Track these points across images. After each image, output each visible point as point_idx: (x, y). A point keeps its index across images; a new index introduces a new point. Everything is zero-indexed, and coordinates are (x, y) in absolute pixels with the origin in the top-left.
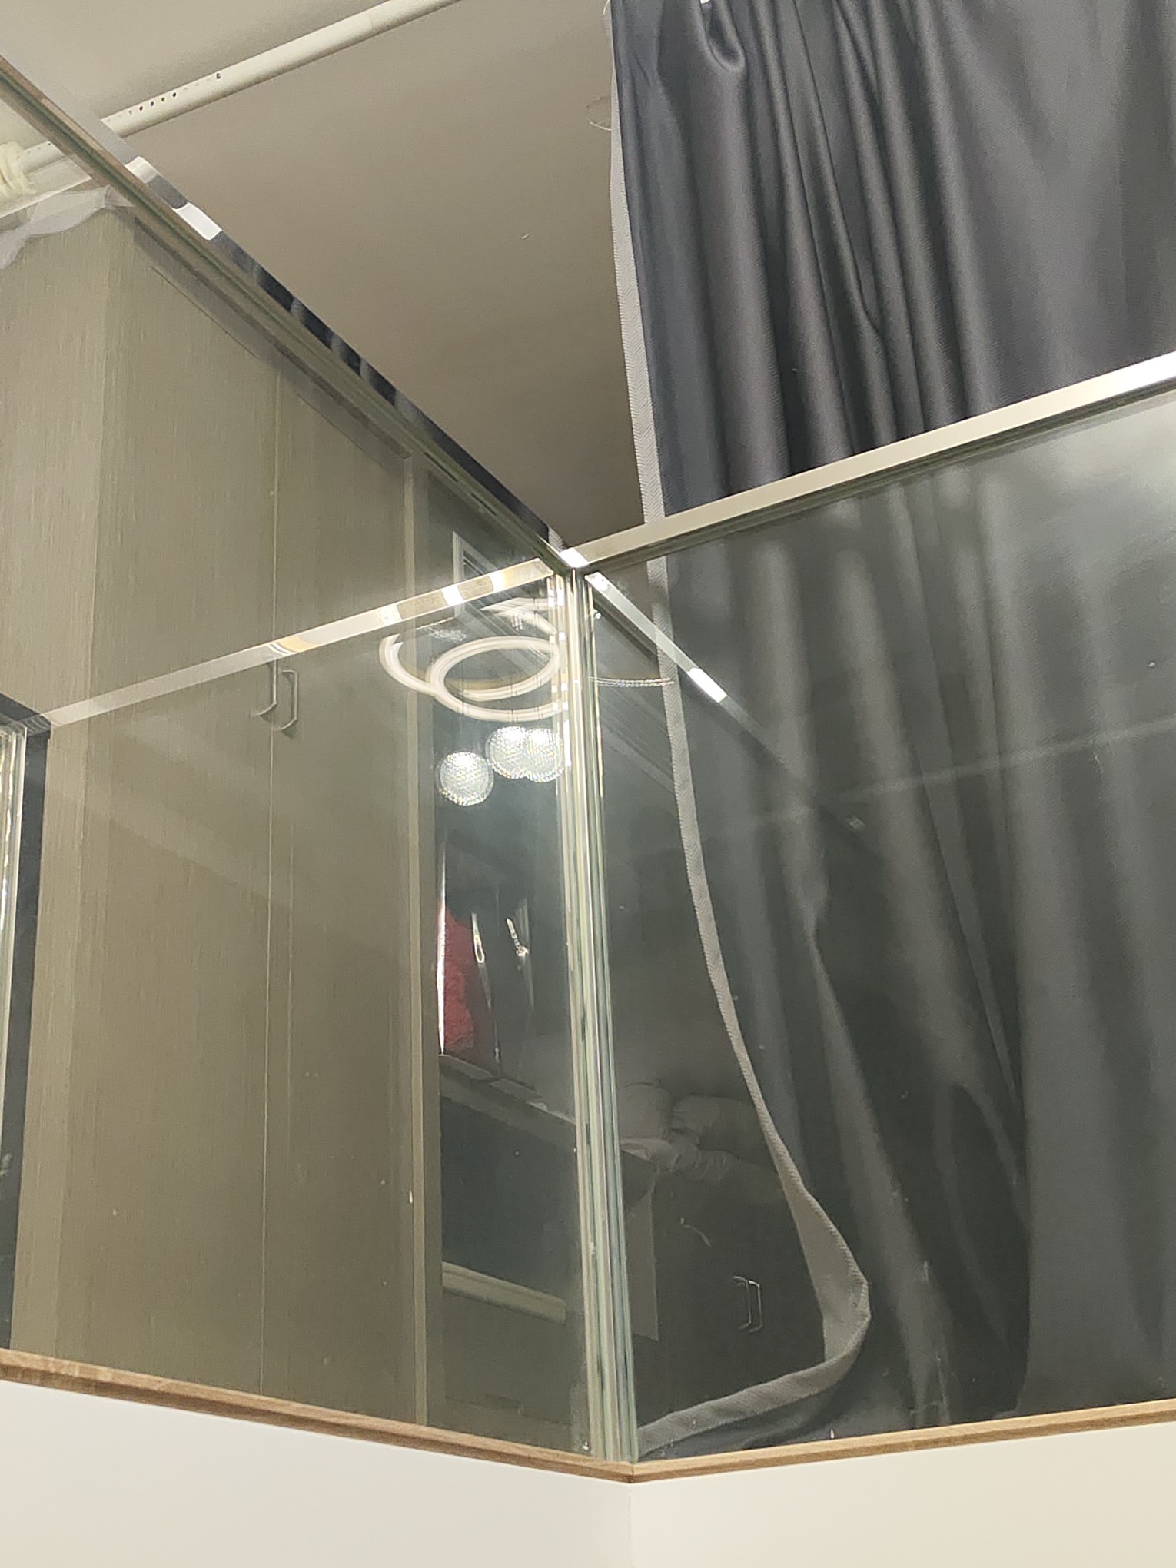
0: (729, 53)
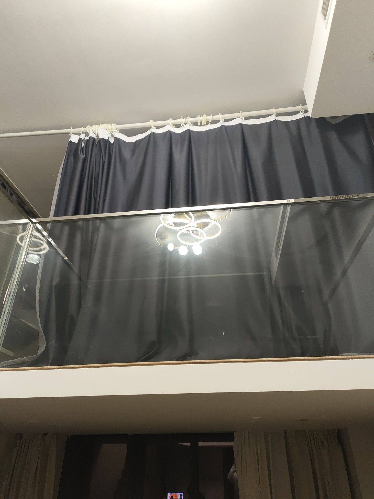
0: (83, 154)
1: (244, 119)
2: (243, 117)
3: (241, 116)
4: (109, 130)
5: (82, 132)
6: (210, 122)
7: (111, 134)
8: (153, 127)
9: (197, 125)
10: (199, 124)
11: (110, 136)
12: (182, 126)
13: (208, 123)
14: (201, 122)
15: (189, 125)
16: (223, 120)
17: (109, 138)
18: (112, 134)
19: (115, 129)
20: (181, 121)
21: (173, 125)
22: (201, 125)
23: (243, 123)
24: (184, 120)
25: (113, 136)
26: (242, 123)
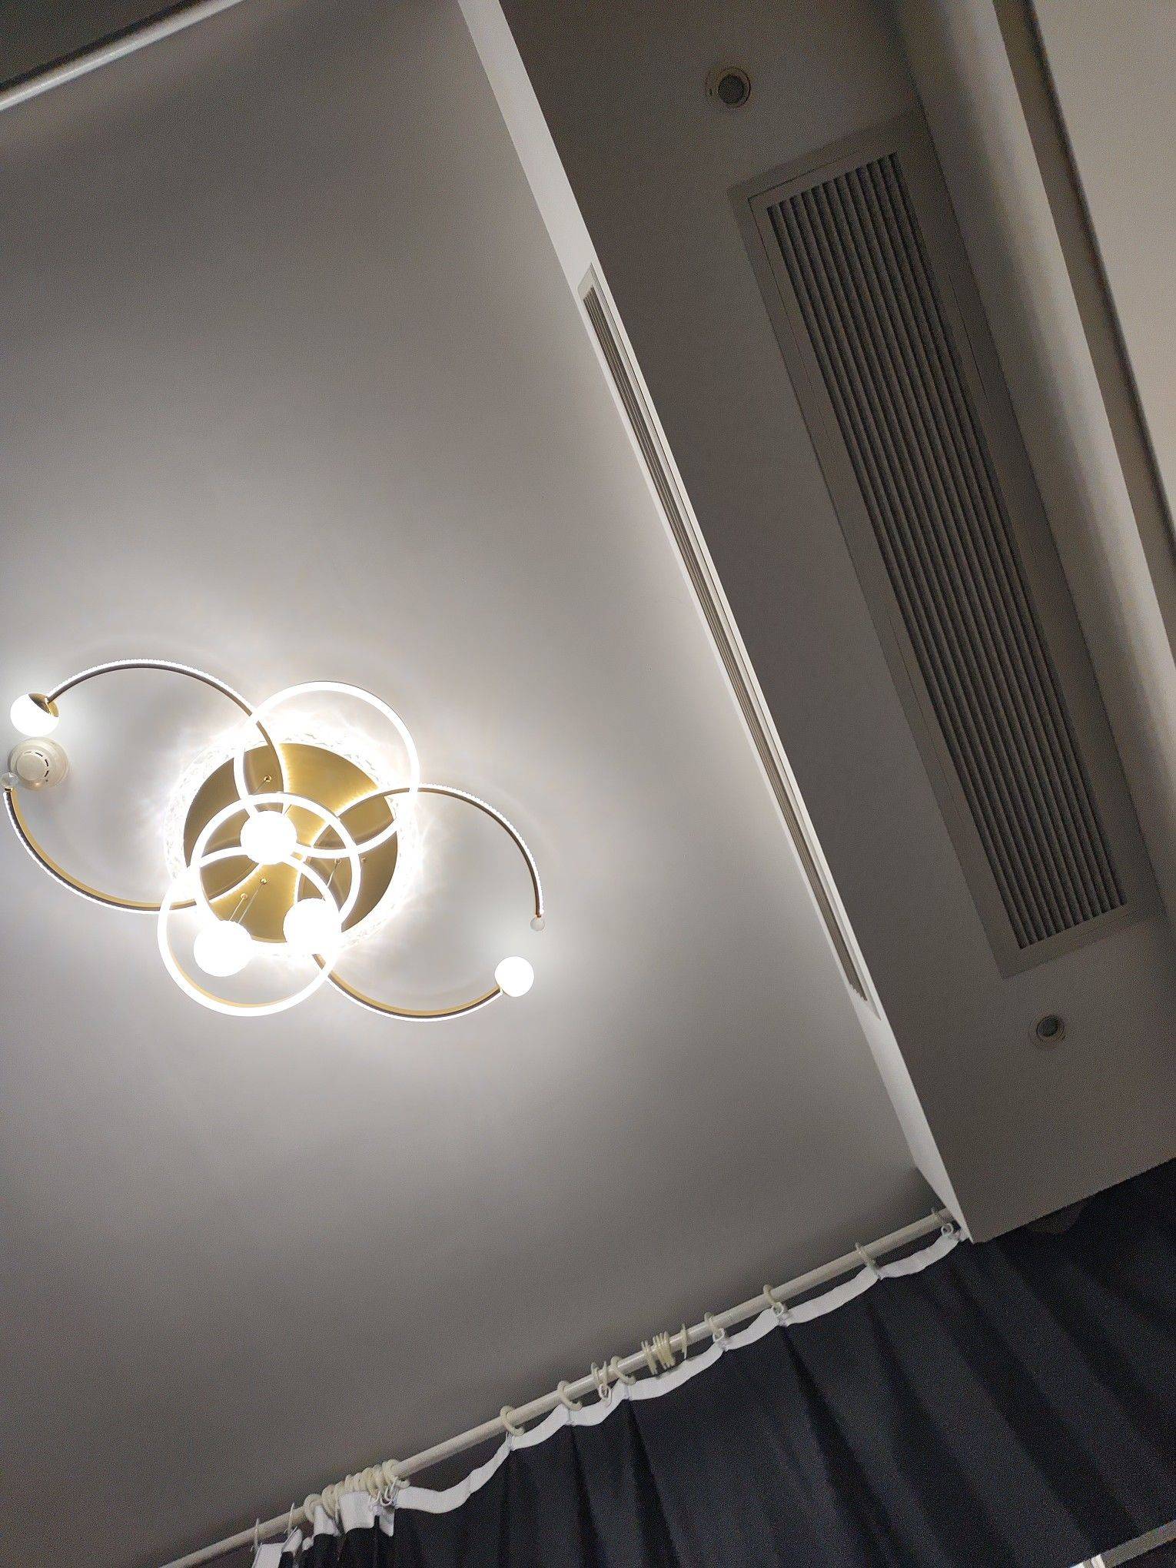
1: (783, 1308)
2: (779, 1304)
3: (772, 1302)
4: (376, 1488)
5: (290, 1526)
6: (685, 1351)
7: (385, 1501)
8: (511, 1429)
9: (649, 1375)
10: (653, 1369)
11: (381, 1512)
12: (601, 1395)
13: (679, 1358)
14: (658, 1363)
15: (622, 1385)
16: (723, 1333)
17: (377, 1519)
18: (388, 1500)
19: (394, 1479)
20: (595, 1378)
21: (575, 1401)
22: (661, 1370)
23: (788, 1323)
24: (602, 1373)
25: (390, 1508)
26: (781, 1324)
